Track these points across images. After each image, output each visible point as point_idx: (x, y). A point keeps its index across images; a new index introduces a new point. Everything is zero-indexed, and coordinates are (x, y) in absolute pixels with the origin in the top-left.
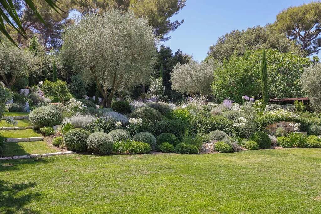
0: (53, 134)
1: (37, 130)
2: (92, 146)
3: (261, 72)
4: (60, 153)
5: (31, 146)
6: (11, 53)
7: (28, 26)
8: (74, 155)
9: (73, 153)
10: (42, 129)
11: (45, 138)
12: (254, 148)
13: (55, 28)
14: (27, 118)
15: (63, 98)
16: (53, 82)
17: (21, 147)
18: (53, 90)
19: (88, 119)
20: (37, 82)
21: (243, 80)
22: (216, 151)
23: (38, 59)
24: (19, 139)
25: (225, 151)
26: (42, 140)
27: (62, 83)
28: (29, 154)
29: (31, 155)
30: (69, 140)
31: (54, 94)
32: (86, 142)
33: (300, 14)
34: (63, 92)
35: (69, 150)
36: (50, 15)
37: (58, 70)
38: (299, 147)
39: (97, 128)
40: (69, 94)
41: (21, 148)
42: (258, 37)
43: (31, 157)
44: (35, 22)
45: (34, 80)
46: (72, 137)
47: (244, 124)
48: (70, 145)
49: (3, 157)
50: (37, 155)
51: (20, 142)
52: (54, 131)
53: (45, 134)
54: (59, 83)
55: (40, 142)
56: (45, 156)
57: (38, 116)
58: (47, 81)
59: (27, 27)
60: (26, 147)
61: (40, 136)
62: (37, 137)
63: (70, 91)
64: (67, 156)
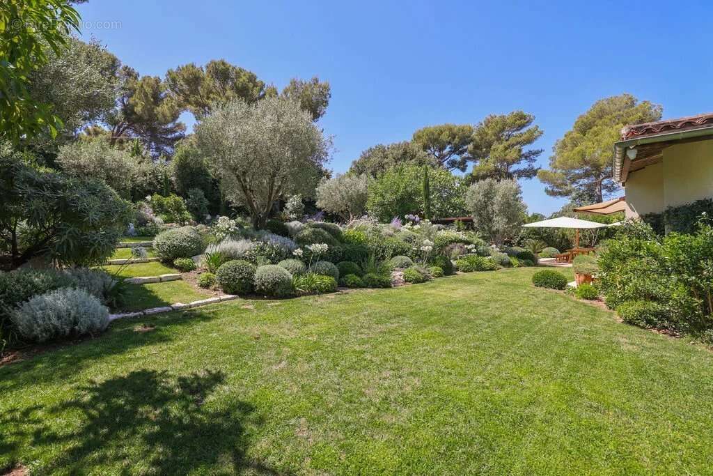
0: (194, 268)
1: (168, 262)
2: (264, 285)
3: (422, 188)
4: (217, 299)
5: (167, 289)
6: (108, 158)
7: (125, 128)
8: (238, 302)
9: (234, 298)
10: (177, 262)
11: (184, 275)
12: (440, 276)
13: (160, 133)
14: (150, 246)
15: (178, 217)
16: (164, 197)
17: (151, 291)
18: (166, 207)
19: (242, 246)
20: (143, 197)
21: (402, 198)
22: (406, 281)
23: (145, 167)
24: (144, 279)
25: (417, 281)
26: (180, 279)
27: (177, 198)
28: (168, 304)
29: (173, 306)
30: (227, 277)
31: (167, 212)
32: (254, 281)
33: (436, 134)
34: (179, 210)
35: (226, 292)
36: (156, 115)
37: (171, 182)
38: (478, 271)
39: (260, 259)
40: (186, 212)
41: (152, 294)
42: (405, 153)
43: (173, 309)
44: (134, 123)
45: (138, 194)
46: (231, 274)
47: (430, 247)
48: (228, 285)
49: (127, 312)
50: (182, 305)
51: (147, 283)
52: (196, 264)
53: (182, 269)
54: (173, 198)
55: (177, 281)
56: (195, 305)
57: (168, 242)
58: (157, 196)
59: (124, 130)
60: (160, 291)
61: (176, 273)
62: (171, 275)
63: (187, 209)
64: (227, 303)
